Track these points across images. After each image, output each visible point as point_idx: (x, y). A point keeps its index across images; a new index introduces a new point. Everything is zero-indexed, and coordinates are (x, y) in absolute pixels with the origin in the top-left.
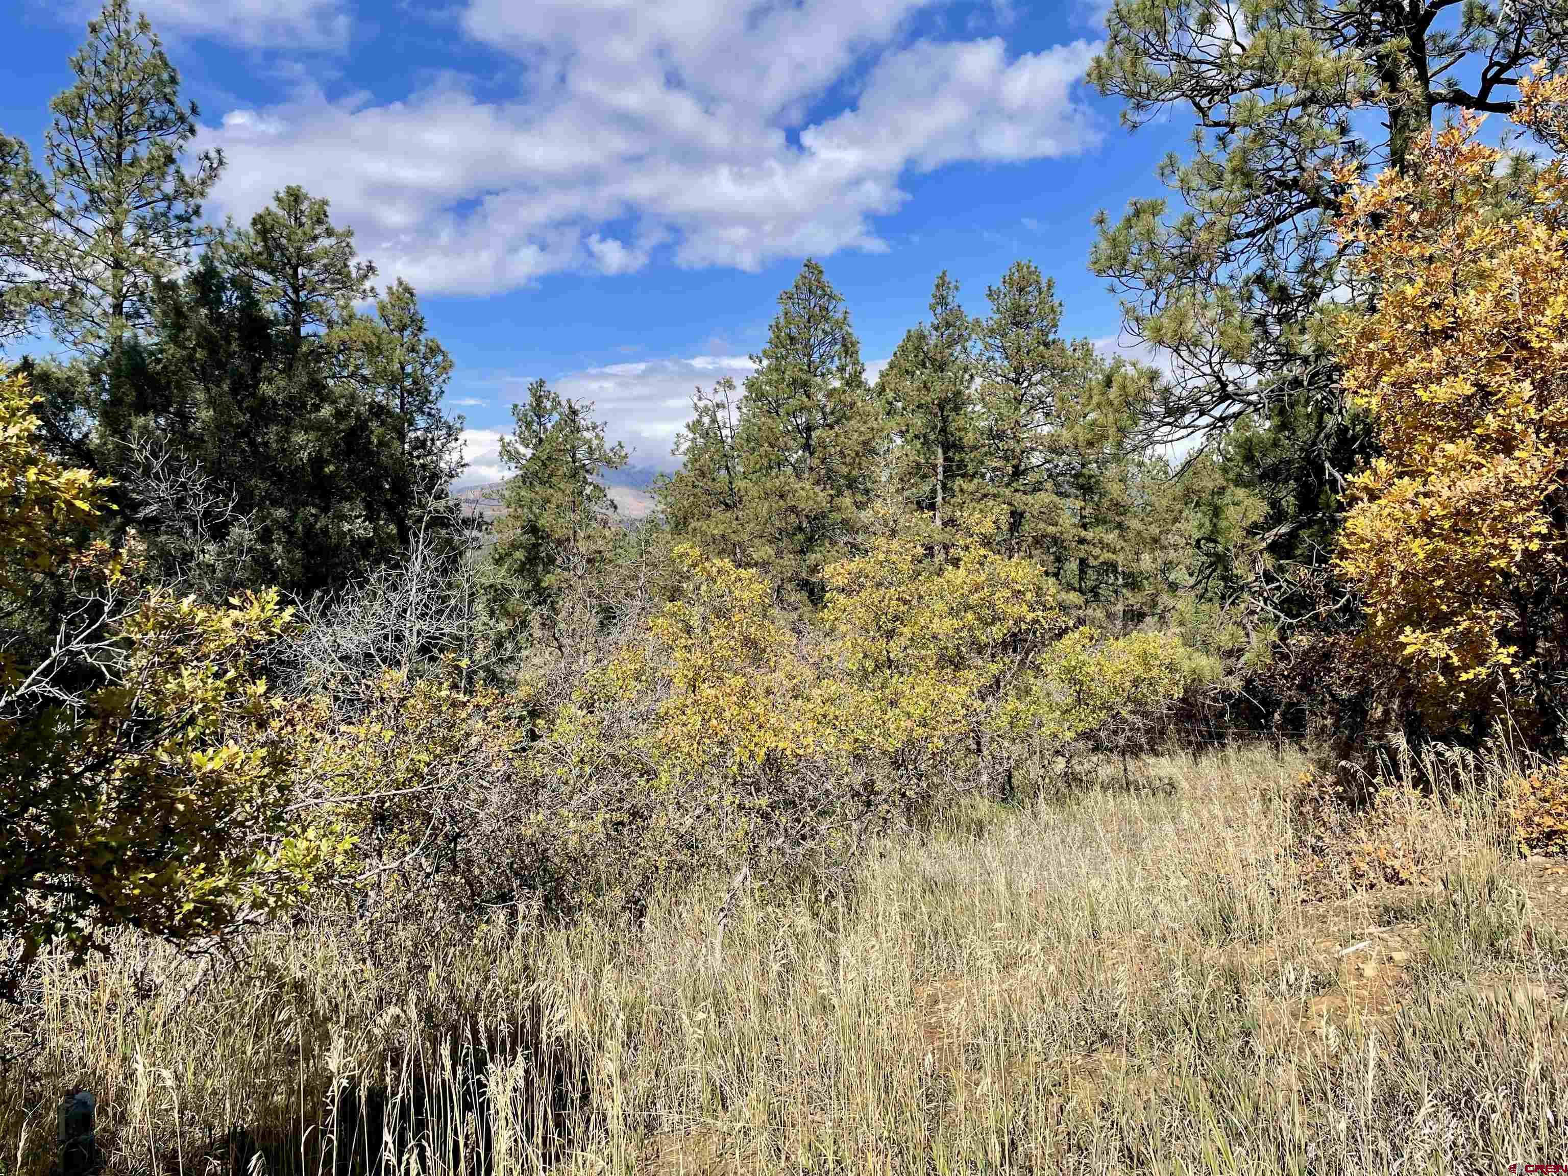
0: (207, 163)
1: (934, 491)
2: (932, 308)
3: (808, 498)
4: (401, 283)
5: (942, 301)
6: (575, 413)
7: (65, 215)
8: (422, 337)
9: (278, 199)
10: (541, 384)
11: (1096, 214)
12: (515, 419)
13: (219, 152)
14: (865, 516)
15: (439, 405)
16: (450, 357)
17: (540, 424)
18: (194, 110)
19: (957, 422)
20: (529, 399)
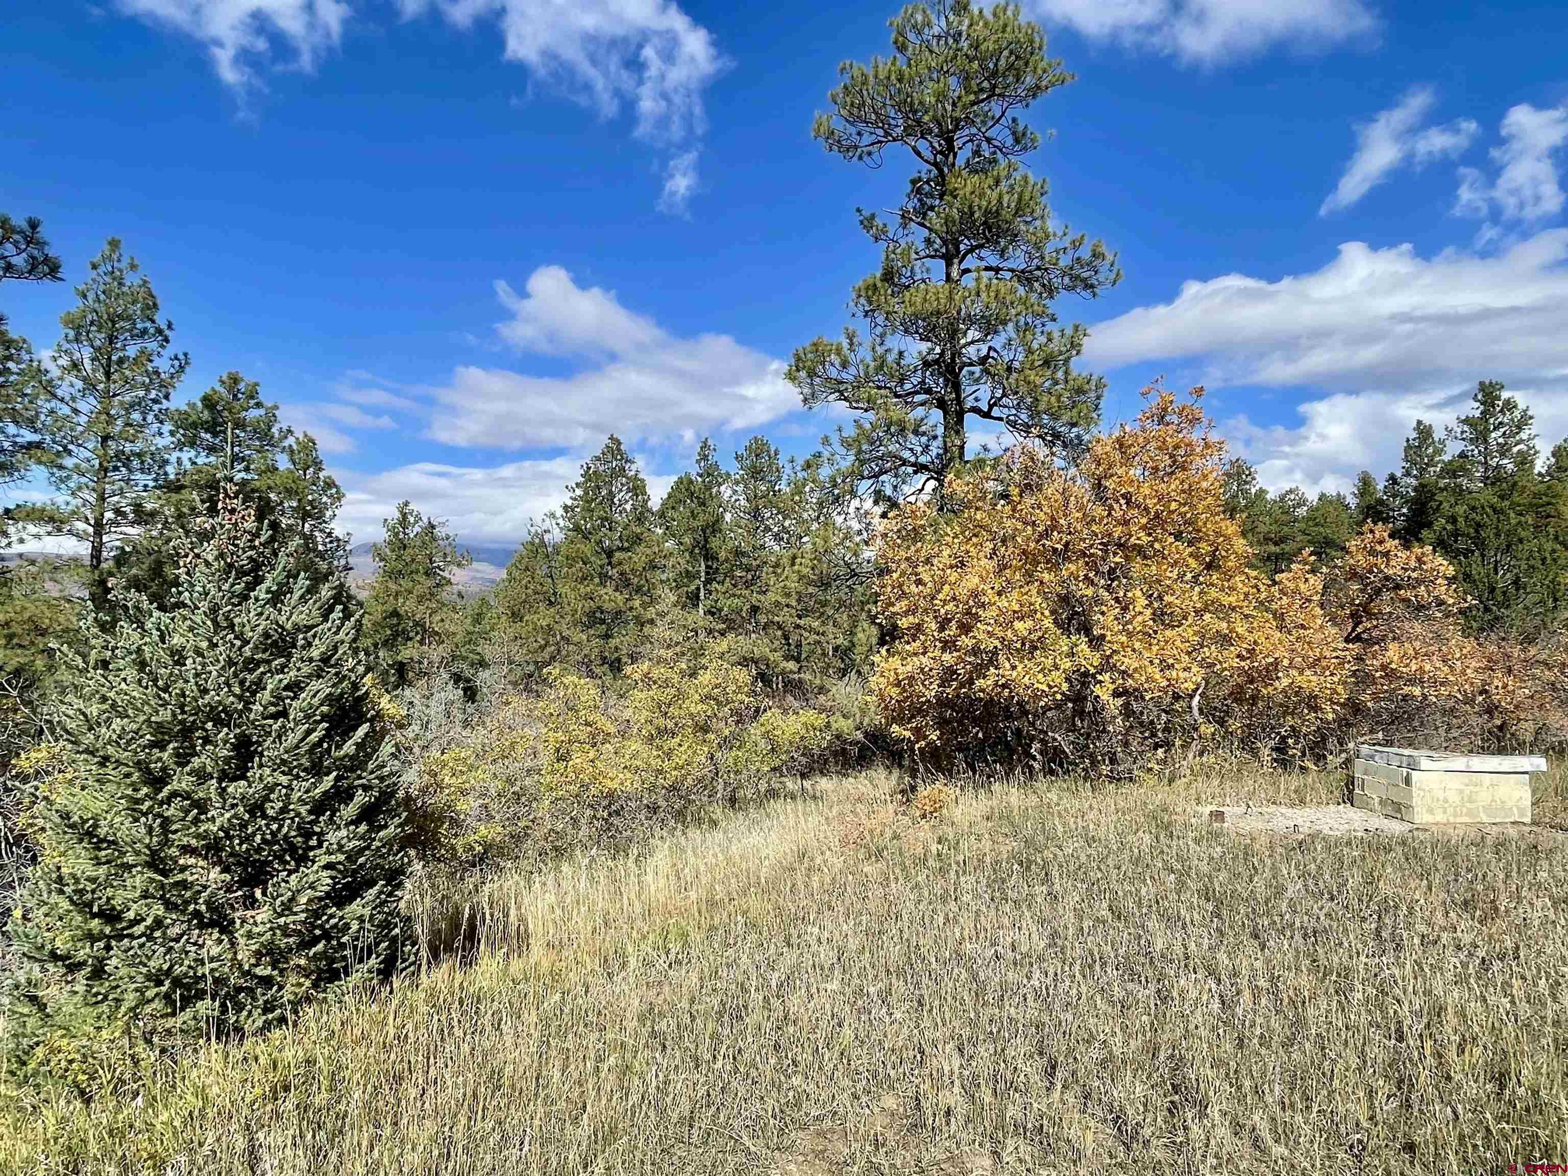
0: (176, 363)
1: (698, 589)
2: (698, 462)
3: (610, 600)
4: (306, 436)
5: (705, 458)
6: (433, 527)
7: (67, 398)
8: (321, 475)
9: (223, 382)
10: (406, 504)
11: (789, 457)
12: (385, 529)
13: (186, 355)
14: (651, 613)
15: (332, 526)
16: (342, 490)
17: (405, 533)
18: (170, 326)
19: (714, 543)
20: (397, 515)
